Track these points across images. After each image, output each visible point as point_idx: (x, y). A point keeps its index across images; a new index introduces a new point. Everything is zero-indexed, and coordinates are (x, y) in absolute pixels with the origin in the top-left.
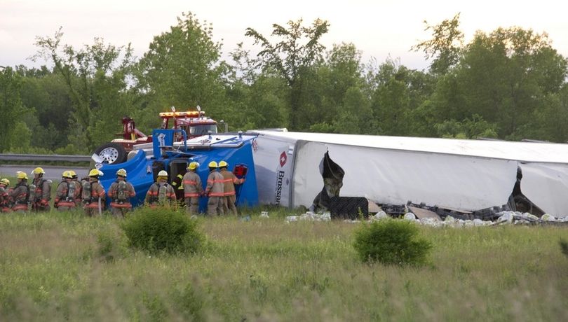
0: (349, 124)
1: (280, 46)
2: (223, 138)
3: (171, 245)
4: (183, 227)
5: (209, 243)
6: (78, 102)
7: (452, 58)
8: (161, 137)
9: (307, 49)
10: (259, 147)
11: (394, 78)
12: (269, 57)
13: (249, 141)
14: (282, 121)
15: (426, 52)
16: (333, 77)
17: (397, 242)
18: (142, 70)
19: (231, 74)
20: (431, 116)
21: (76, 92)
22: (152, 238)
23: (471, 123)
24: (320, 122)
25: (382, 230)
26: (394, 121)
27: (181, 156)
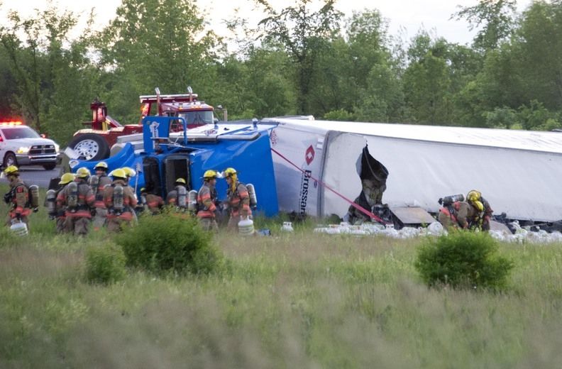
0: (375, 113)
1: (287, 12)
2: (232, 127)
3: (178, 265)
4: (195, 241)
5: (228, 262)
6: (24, 82)
7: (502, 29)
8: (153, 127)
9: (320, 17)
10: (278, 139)
11: (431, 54)
12: (273, 26)
13: (266, 131)
14: (289, 107)
15: (470, 22)
16: (353, 51)
17: (471, 261)
18: (106, 40)
19: (221, 46)
20: (478, 102)
21: (22, 69)
22: (155, 255)
23: (528, 110)
24: (337, 109)
25: (451, 246)
26: (430, 108)
27: (180, 150)
